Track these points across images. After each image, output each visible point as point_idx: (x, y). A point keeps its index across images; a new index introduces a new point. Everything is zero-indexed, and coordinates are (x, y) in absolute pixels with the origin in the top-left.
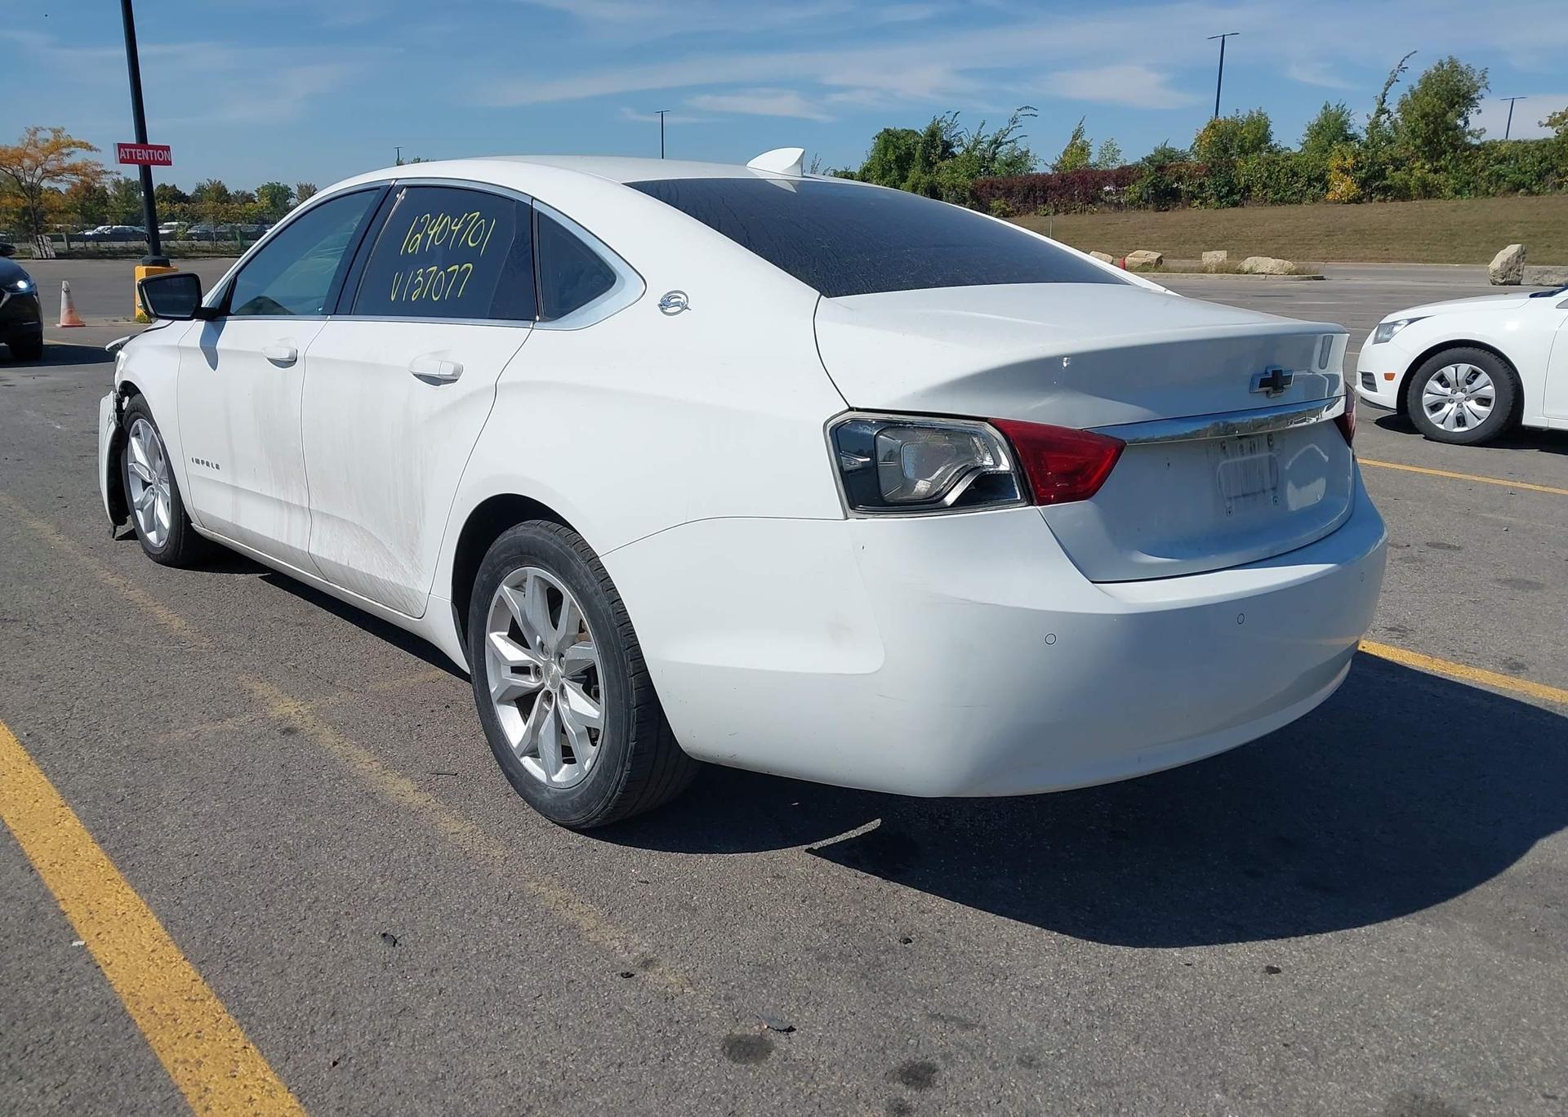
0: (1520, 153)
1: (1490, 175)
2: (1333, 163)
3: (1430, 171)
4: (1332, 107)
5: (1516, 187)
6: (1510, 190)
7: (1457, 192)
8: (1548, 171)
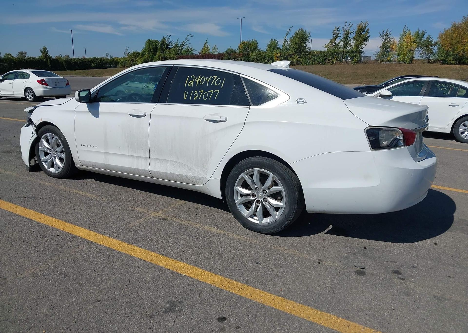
0: (320, 54)
1: (313, 59)
2: (275, 55)
3: (298, 58)
4: (273, 40)
5: (319, 63)
6: (318, 63)
7: (305, 63)
8: (326, 59)
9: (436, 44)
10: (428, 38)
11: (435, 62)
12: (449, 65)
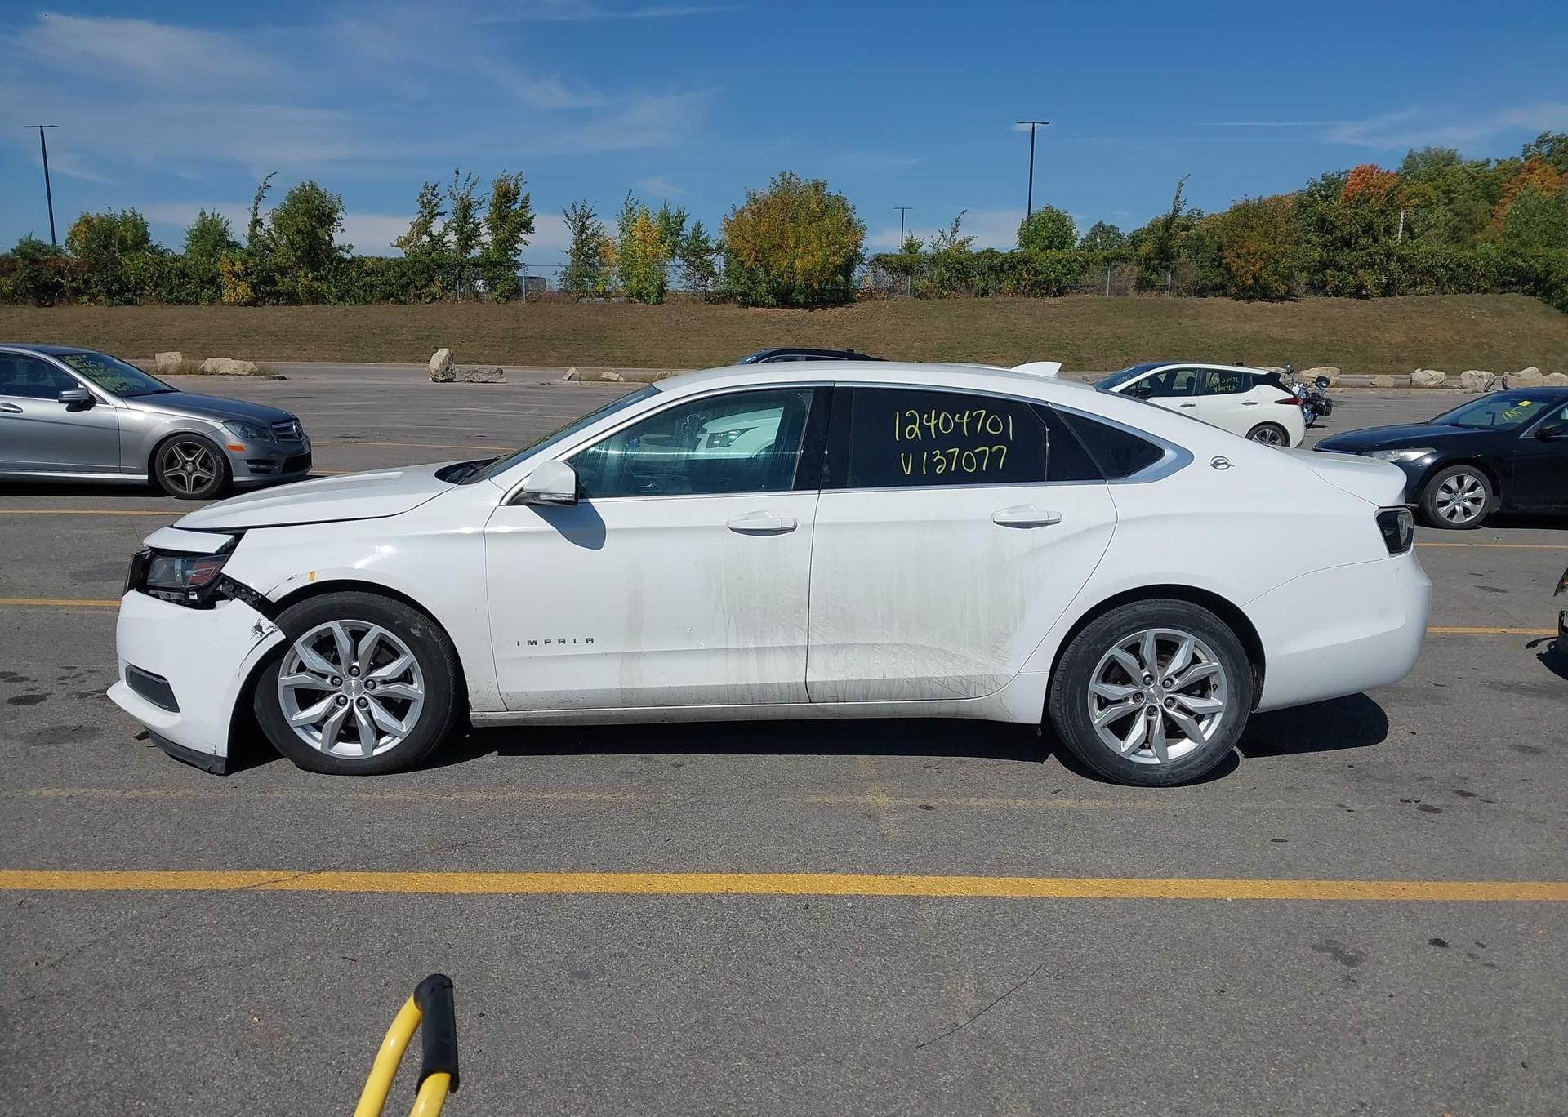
0: (384, 268)
1: (364, 285)
2: (224, 267)
3: (313, 280)
4: (209, 215)
5: (386, 297)
6: (381, 299)
7: (340, 299)
8: (408, 284)
9: (719, 250)
10: (697, 231)
11: (723, 298)
12: (759, 309)
